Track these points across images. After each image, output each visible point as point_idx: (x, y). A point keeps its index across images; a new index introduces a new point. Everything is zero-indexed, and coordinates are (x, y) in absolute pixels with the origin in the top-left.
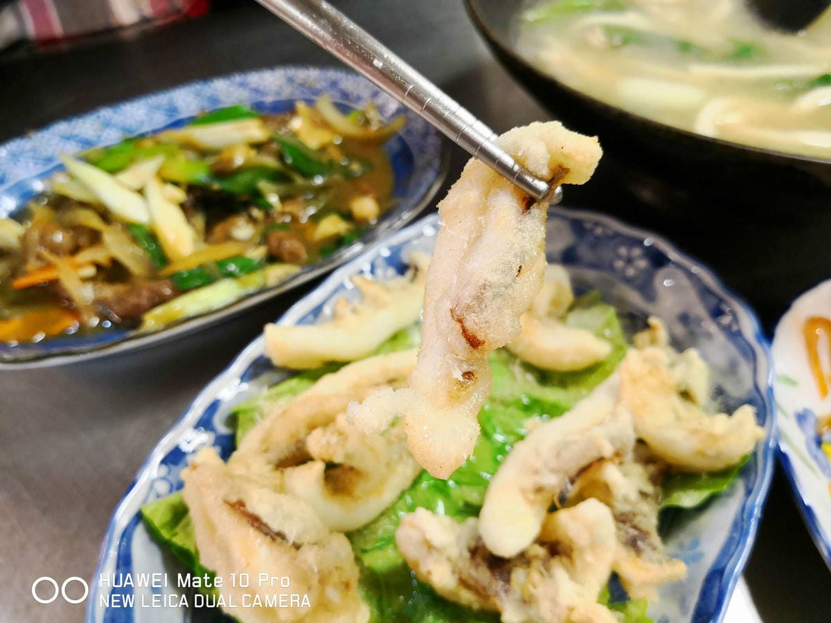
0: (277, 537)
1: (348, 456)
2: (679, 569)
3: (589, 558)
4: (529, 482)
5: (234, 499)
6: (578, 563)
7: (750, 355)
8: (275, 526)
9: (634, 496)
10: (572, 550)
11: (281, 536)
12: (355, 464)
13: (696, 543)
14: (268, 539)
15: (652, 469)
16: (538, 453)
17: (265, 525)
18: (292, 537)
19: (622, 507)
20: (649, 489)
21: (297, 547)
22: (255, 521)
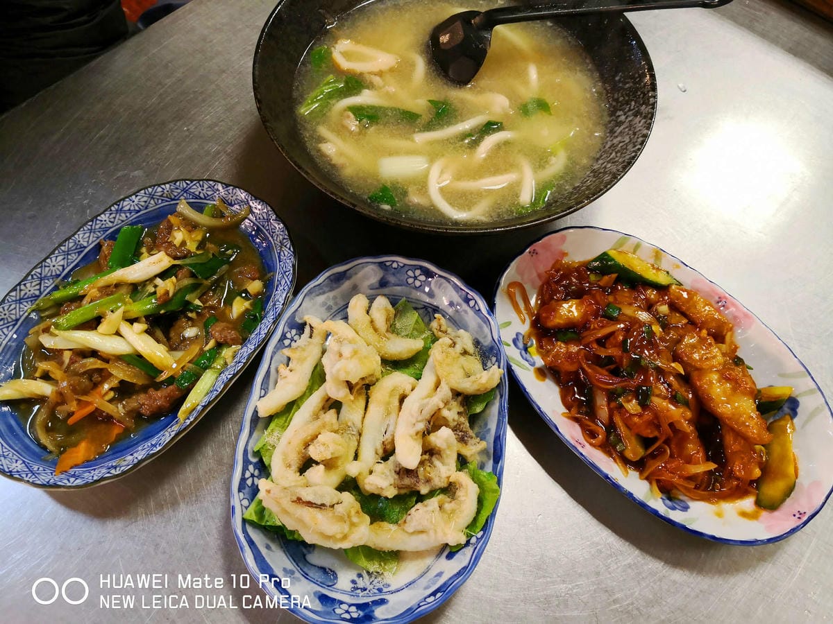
0: (321, 506)
1: (332, 454)
2: (483, 444)
3: (448, 452)
4: (413, 431)
5: (295, 499)
6: (444, 456)
7: (487, 322)
8: (319, 502)
9: (456, 417)
10: (440, 451)
11: (323, 505)
12: (336, 455)
13: (486, 424)
14: (318, 509)
15: (460, 398)
16: (412, 416)
17: (315, 504)
18: (328, 504)
19: (453, 424)
20: (462, 409)
21: (332, 506)
22: (310, 504)
